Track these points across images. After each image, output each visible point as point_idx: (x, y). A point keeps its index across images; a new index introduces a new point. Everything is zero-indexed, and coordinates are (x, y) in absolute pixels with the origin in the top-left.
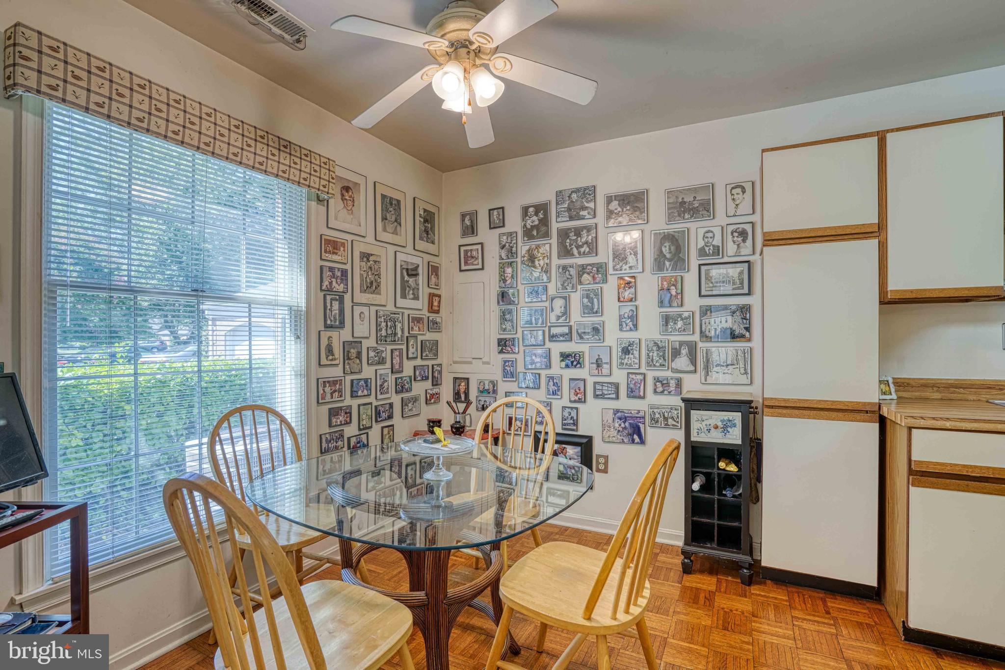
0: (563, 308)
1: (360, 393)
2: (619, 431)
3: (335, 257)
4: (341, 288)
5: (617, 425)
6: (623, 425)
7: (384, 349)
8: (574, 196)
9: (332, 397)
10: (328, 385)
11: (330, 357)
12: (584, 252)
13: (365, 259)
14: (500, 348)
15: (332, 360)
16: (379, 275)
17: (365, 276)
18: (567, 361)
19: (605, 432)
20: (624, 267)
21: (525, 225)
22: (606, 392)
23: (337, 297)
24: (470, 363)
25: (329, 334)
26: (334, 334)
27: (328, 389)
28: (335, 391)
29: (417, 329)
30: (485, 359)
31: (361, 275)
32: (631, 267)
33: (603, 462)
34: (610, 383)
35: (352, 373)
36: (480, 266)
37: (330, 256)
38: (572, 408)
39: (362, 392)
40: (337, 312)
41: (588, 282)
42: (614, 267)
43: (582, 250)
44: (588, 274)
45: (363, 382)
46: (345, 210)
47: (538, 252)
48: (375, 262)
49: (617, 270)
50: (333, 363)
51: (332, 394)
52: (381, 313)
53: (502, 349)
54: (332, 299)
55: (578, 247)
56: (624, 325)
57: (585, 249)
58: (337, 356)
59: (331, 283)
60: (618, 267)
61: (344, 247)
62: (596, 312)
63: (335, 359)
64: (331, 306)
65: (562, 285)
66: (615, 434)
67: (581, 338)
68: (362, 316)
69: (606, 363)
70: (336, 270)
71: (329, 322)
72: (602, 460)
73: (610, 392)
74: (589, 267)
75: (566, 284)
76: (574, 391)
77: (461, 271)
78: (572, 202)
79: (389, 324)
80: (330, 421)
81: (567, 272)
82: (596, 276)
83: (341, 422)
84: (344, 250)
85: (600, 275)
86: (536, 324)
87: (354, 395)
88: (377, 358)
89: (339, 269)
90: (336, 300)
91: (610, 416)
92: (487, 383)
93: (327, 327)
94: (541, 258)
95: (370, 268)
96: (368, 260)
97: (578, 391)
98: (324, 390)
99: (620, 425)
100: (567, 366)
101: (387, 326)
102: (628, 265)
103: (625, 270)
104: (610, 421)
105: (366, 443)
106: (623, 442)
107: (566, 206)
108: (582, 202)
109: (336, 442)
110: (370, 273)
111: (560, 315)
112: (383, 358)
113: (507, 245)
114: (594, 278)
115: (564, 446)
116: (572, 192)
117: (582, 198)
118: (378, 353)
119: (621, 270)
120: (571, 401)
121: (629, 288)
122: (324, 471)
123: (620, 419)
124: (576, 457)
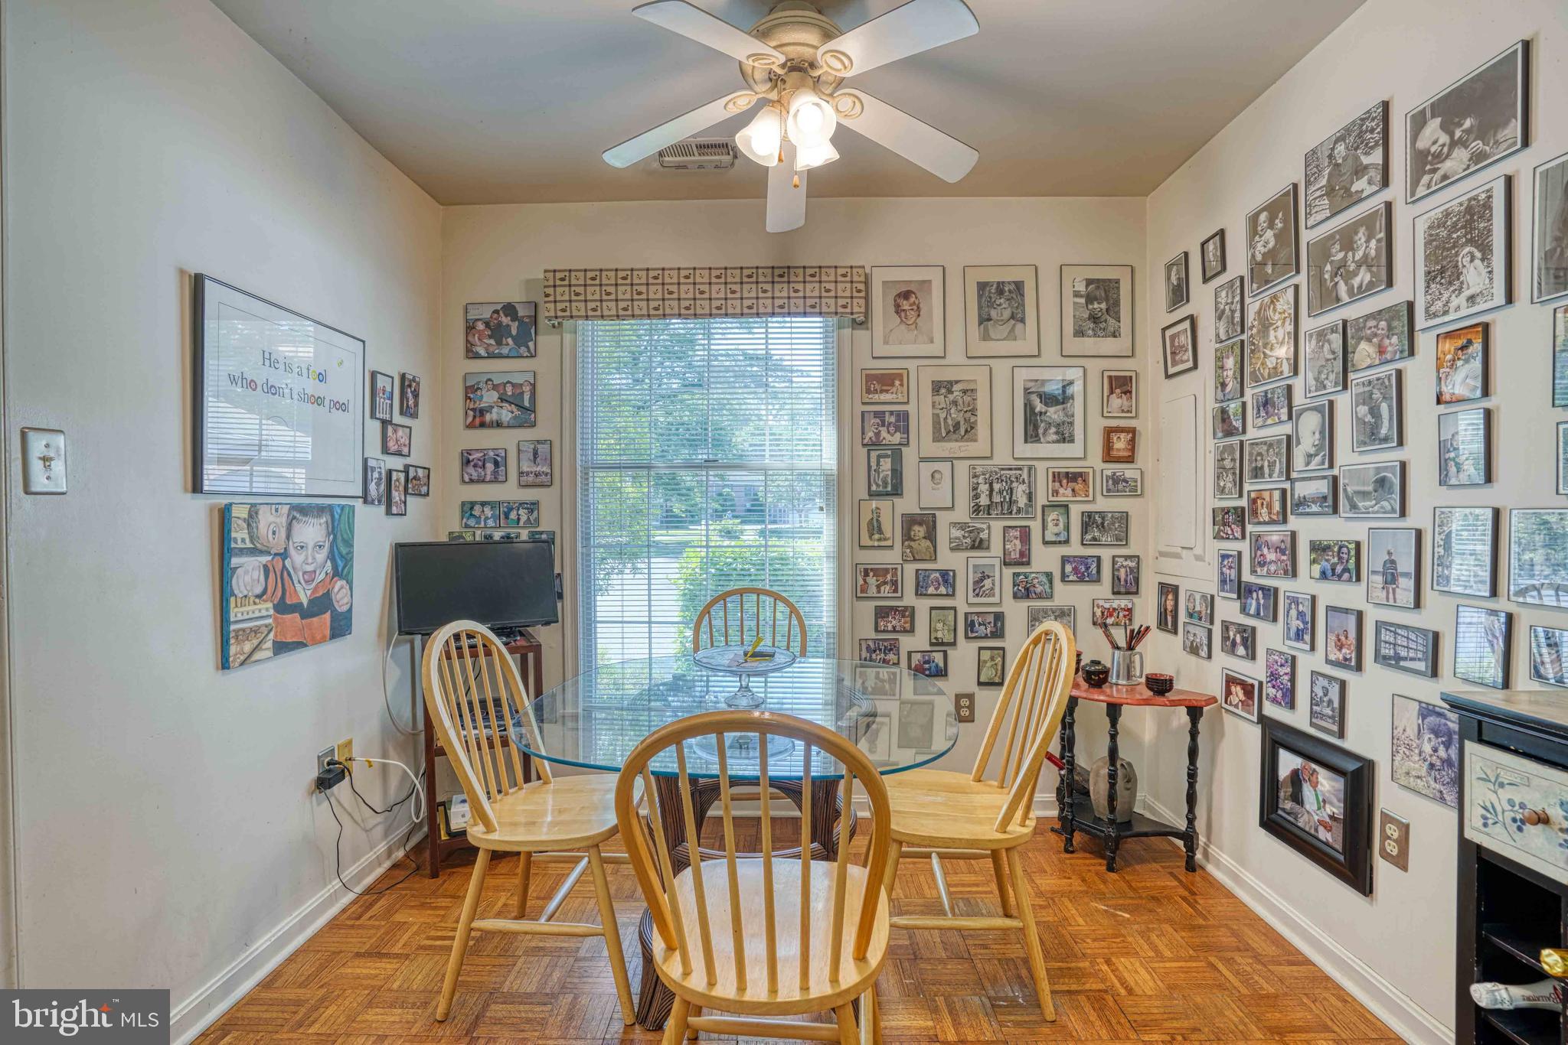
0: (1317, 436)
1: (931, 590)
2: (1432, 766)
3: (885, 397)
4: (897, 438)
5: (1427, 748)
6: (1442, 753)
7: (984, 526)
8: (1341, 148)
9: (879, 592)
10: (871, 574)
11: (876, 536)
12: (1360, 287)
13: (943, 391)
14: (1217, 527)
15: (879, 540)
16: (973, 412)
17: (943, 415)
18: (1324, 563)
19: (1398, 758)
20: (1455, 302)
21: (1253, 256)
22: (1403, 653)
23: (889, 452)
24: (1177, 556)
25: (874, 504)
26: (885, 505)
27: (872, 580)
28: (885, 583)
29: (1069, 491)
30: (1198, 551)
31: (936, 417)
32: (1472, 299)
33: (1396, 835)
34: (1414, 629)
35: (915, 560)
36: (1190, 364)
37: (876, 396)
38: (1330, 678)
39: (937, 589)
40: (889, 473)
41: (1368, 362)
42: (1427, 310)
43: (1356, 282)
44: (1369, 340)
45: (938, 575)
46: (903, 327)
47: (1275, 310)
48: (965, 392)
49: (1435, 315)
50: (883, 543)
51: (878, 587)
52: (979, 470)
53: (1219, 531)
54: (879, 457)
55: (1348, 277)
56: (1453, 469)
57: (1364, 277)
58: (888, 534)
59: (878, 434)
60: (1439, 304)
61: (901, 380)
62: (1386, 440)
63: (885, 539)
64: (878, 464)
65: (1317, 379)
66: (1423, 773)
67: (1354, 507)
68: (937, 476)
69: (1406, 575)
70: (887, 414)
71: (874, 488)
72: (1393, 831)
73: (1412, 654)
74: (1372, 323)
75: (1323, 376)
76: (1334, 638)
77: (1168, 376)
78: (1337, 165)
79: (996, 487)
80: (876, 623)
81: (1326, 346)
82: (1387, 342)
83: (894, 627)
84: (902, 385)
85: (1395, 339)
86: (1270, 476)
87: (920, 592)
88: (968, 540)
89: (892, 413)
90: (887, 456)
91: (1409, 719)
92: (1198, 597)
93: (872, 495)
94: (1279, 323)
95: (955, 403)
96: (950, 392)
97: (1343, 638)
98: (865, 581)
99: (1435, 750)
100: (1324, 575)
101: (991, 490)
102: (1467, 293)
103: (1458, 308)
104: (1412, 732)
105: (941, 664)
106: (1442, 799)
107: (1324, 182)
108: (1357, 158)
109: (885, 654)
110: (953, 411)
111: (1312, 451)
112: (981, 540)
113: (1227, 307)
114: (1381, 351)
115: (1314, 766)
116: (1336, 143)
117: (1356, 149)
118: (970, 532)
119: (1446, 313)
120: (1328, 661)
121: (1467, 361)
122: (865, 688)
123: (1436, 732)
124: (1335, 801)
